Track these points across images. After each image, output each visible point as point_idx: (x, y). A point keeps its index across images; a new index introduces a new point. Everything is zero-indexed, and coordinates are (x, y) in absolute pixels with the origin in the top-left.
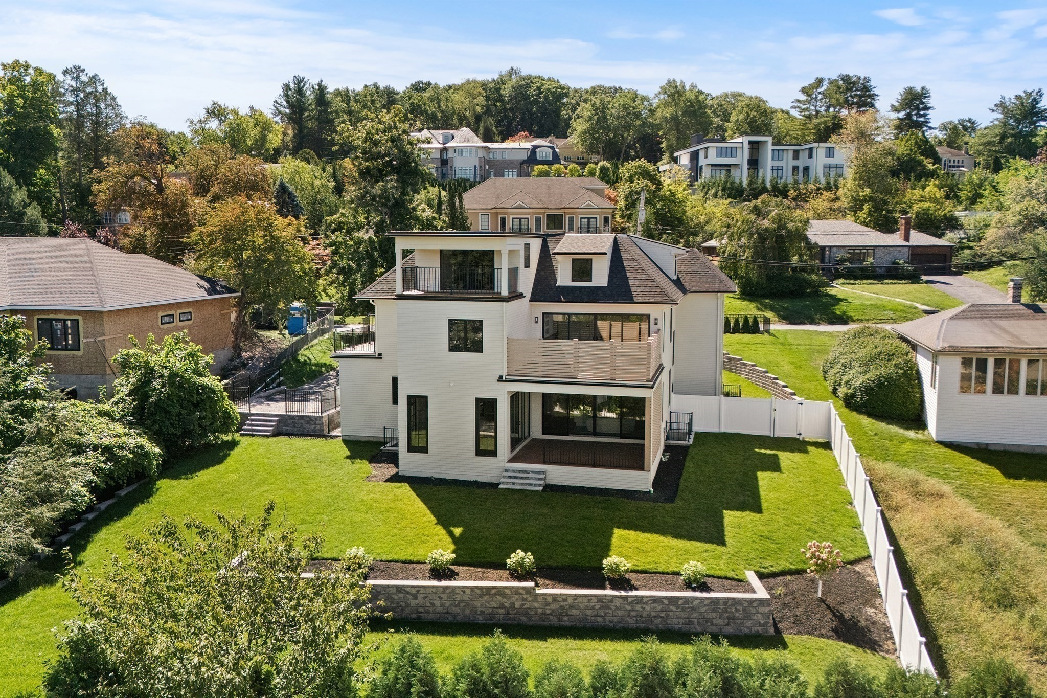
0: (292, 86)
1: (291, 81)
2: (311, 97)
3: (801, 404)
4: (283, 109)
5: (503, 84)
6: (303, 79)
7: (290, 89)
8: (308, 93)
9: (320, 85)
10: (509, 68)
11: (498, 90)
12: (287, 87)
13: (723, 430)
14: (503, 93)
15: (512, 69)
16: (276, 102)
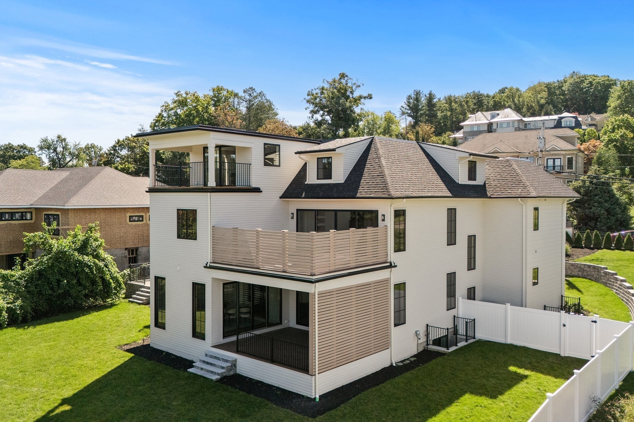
0: (413, 96)
1: (412, 93)
2: (424, 102)
3: (595, 322)
4: (407, 111)
5: (565, 83)
6: (419, 91)
7: (411, 98)
8: (423, 99)
9: (430, 94)
10: (572, 72)
11: (560, 87)
12: (409, 97)
13: (509, 341)
14: (563, 88)
15: (574, 72)
16: (402, 107)
